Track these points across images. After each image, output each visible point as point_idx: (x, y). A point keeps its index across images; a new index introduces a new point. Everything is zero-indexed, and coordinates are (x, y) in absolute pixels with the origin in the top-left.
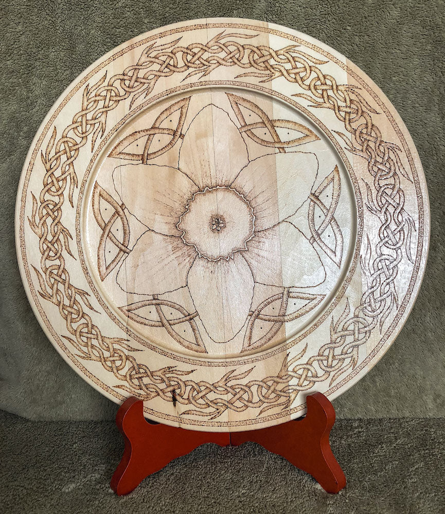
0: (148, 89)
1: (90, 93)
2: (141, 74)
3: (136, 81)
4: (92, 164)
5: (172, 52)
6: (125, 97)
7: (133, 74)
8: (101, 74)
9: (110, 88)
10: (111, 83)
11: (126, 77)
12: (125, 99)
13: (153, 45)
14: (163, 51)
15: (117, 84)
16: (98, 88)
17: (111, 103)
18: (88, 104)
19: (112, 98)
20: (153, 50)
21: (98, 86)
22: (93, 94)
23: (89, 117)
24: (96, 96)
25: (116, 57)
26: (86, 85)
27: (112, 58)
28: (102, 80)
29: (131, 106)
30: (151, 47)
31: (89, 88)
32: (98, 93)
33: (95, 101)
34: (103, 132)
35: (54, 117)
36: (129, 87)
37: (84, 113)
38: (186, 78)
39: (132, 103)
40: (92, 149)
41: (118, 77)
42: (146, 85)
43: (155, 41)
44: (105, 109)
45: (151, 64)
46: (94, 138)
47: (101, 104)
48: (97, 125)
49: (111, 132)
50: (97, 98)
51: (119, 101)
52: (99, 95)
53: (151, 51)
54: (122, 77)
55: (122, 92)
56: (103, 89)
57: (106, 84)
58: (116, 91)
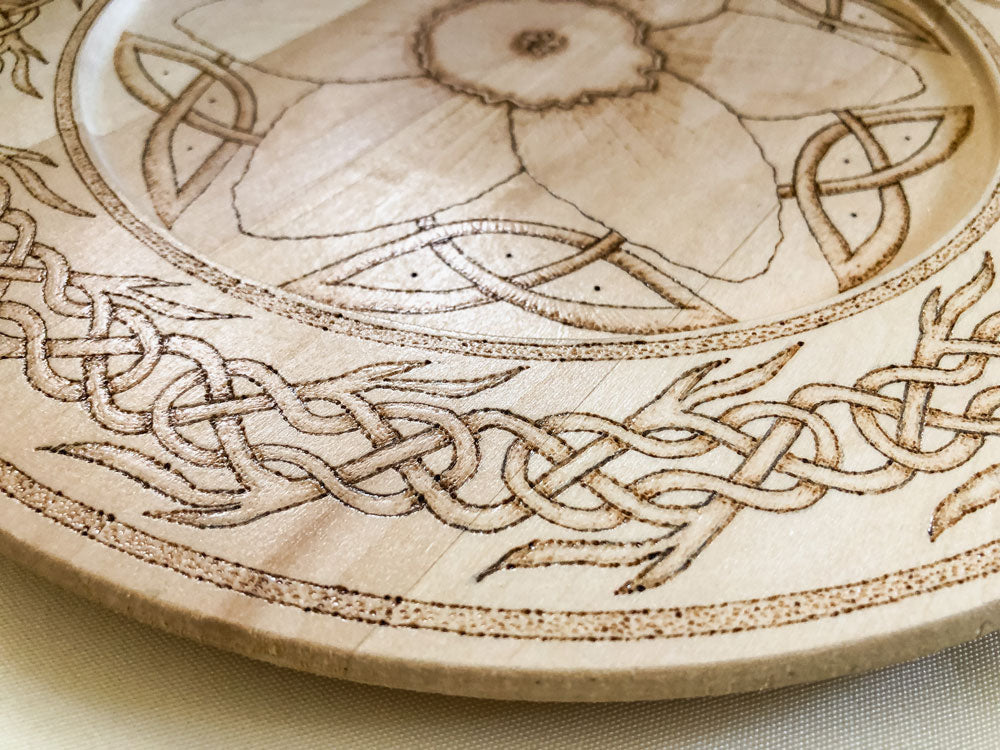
0: (386, 381)
1: (648, 549)
2: (348, 447)
3: (398, 438)
4: (829, 313)
5: (148, 428)
6: (503, 419)
7: (380, 470)
8: (513, 589)
9: (532, 498)
10: (507, 513)
11: (423, 483)
12: (507, 412)
13: (173, 516)
14: (168, 457)
15: (484, 487)
16: (590, 537)
17: (576, 441)
18: (691, 515)
19: (560, 453)
20: (197, 496)
21: (584, 551)
22: (632, 531)
23: (722, 461)
24: (627, 515)
25: (371, 603)
26: (638, 600)
27: (396, 618)
28: (537, 555)
29: (509, 375)
30: (194, 513)
31: (630, 574)
32: (604, 519)
33: (648, 498)
34: (700, 372)
35: (912, 582)
36: (450, 440)
37: (739, 493)
38: (215, 316)
39: (495, 381)
40: (791, 352)
41: (458, 513)
42: (375, 396)
43: (143, 523)
44: (626, 437)
45: (268, 452)
46: (758, 376)
47: (627, 467)
48: (716, 408)
49: (668, 352)
50: (628, 502)
51: (537, 425)
52: (611, 506)
53: (208, 499)
54: (440, 499)
55: (496, 443)
56: (566, 516)
57: (534, 528)
58: (515, 465)
